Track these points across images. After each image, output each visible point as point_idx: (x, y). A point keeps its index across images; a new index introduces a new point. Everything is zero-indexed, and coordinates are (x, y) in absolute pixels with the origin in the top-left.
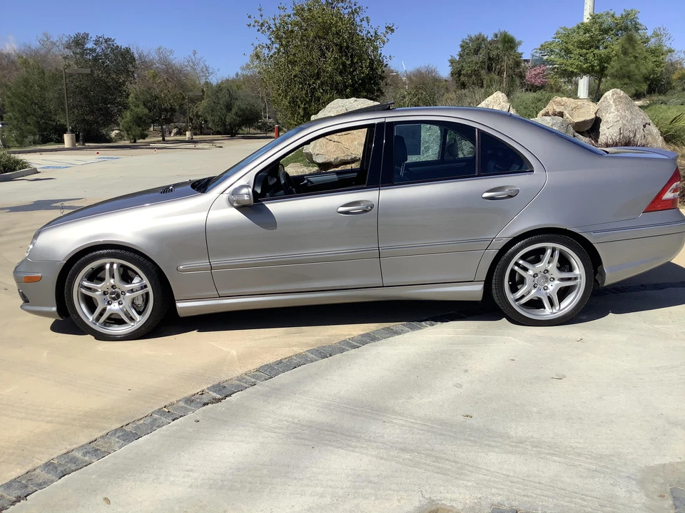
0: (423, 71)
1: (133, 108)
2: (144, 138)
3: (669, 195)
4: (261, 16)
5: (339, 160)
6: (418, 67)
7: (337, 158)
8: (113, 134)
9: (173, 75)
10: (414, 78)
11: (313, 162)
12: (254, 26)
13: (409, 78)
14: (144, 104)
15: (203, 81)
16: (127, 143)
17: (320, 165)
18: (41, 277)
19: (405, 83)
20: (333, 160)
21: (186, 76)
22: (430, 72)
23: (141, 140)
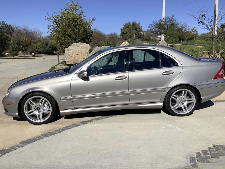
0: (113, 34)
1: (13, 45)
2: (17, 56)
3: (221, 73)
4: (49, 16)
5: (75, 63)
6: (111, 33)
7: (74, 63)
8: (6, 54)
9: (28, 34)
10: (110, 36)
11: (66, 64)
12: (47, 19)
13: (109, 36)
14: (17, 44)
15: (39, 36)
16: (11, 57)
17: (68, 65)
18: (13, 103)
19: (107, 38)
20: (73, 63)
21: (32, 34)
22: (115, 34)
23: (16, 56)
